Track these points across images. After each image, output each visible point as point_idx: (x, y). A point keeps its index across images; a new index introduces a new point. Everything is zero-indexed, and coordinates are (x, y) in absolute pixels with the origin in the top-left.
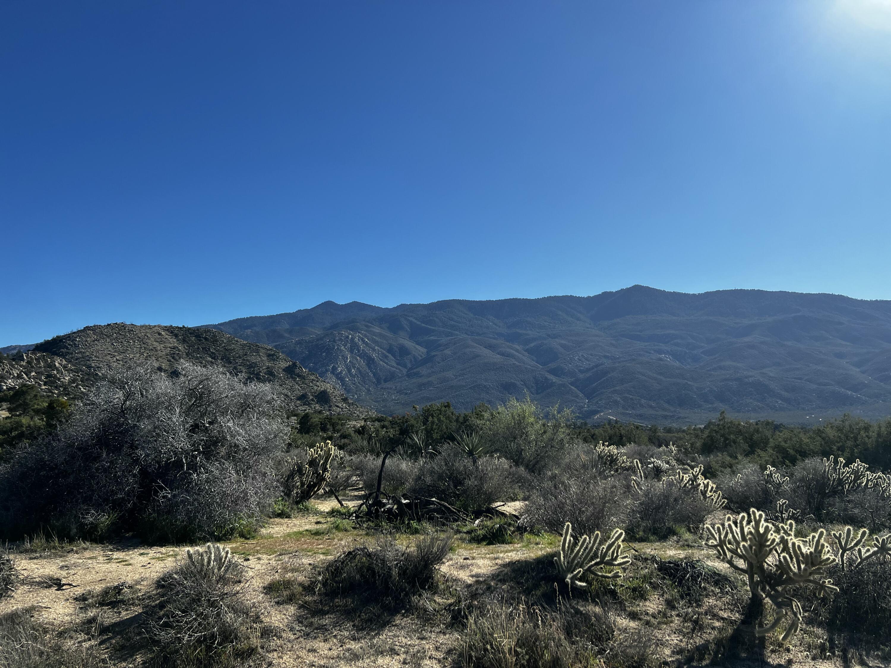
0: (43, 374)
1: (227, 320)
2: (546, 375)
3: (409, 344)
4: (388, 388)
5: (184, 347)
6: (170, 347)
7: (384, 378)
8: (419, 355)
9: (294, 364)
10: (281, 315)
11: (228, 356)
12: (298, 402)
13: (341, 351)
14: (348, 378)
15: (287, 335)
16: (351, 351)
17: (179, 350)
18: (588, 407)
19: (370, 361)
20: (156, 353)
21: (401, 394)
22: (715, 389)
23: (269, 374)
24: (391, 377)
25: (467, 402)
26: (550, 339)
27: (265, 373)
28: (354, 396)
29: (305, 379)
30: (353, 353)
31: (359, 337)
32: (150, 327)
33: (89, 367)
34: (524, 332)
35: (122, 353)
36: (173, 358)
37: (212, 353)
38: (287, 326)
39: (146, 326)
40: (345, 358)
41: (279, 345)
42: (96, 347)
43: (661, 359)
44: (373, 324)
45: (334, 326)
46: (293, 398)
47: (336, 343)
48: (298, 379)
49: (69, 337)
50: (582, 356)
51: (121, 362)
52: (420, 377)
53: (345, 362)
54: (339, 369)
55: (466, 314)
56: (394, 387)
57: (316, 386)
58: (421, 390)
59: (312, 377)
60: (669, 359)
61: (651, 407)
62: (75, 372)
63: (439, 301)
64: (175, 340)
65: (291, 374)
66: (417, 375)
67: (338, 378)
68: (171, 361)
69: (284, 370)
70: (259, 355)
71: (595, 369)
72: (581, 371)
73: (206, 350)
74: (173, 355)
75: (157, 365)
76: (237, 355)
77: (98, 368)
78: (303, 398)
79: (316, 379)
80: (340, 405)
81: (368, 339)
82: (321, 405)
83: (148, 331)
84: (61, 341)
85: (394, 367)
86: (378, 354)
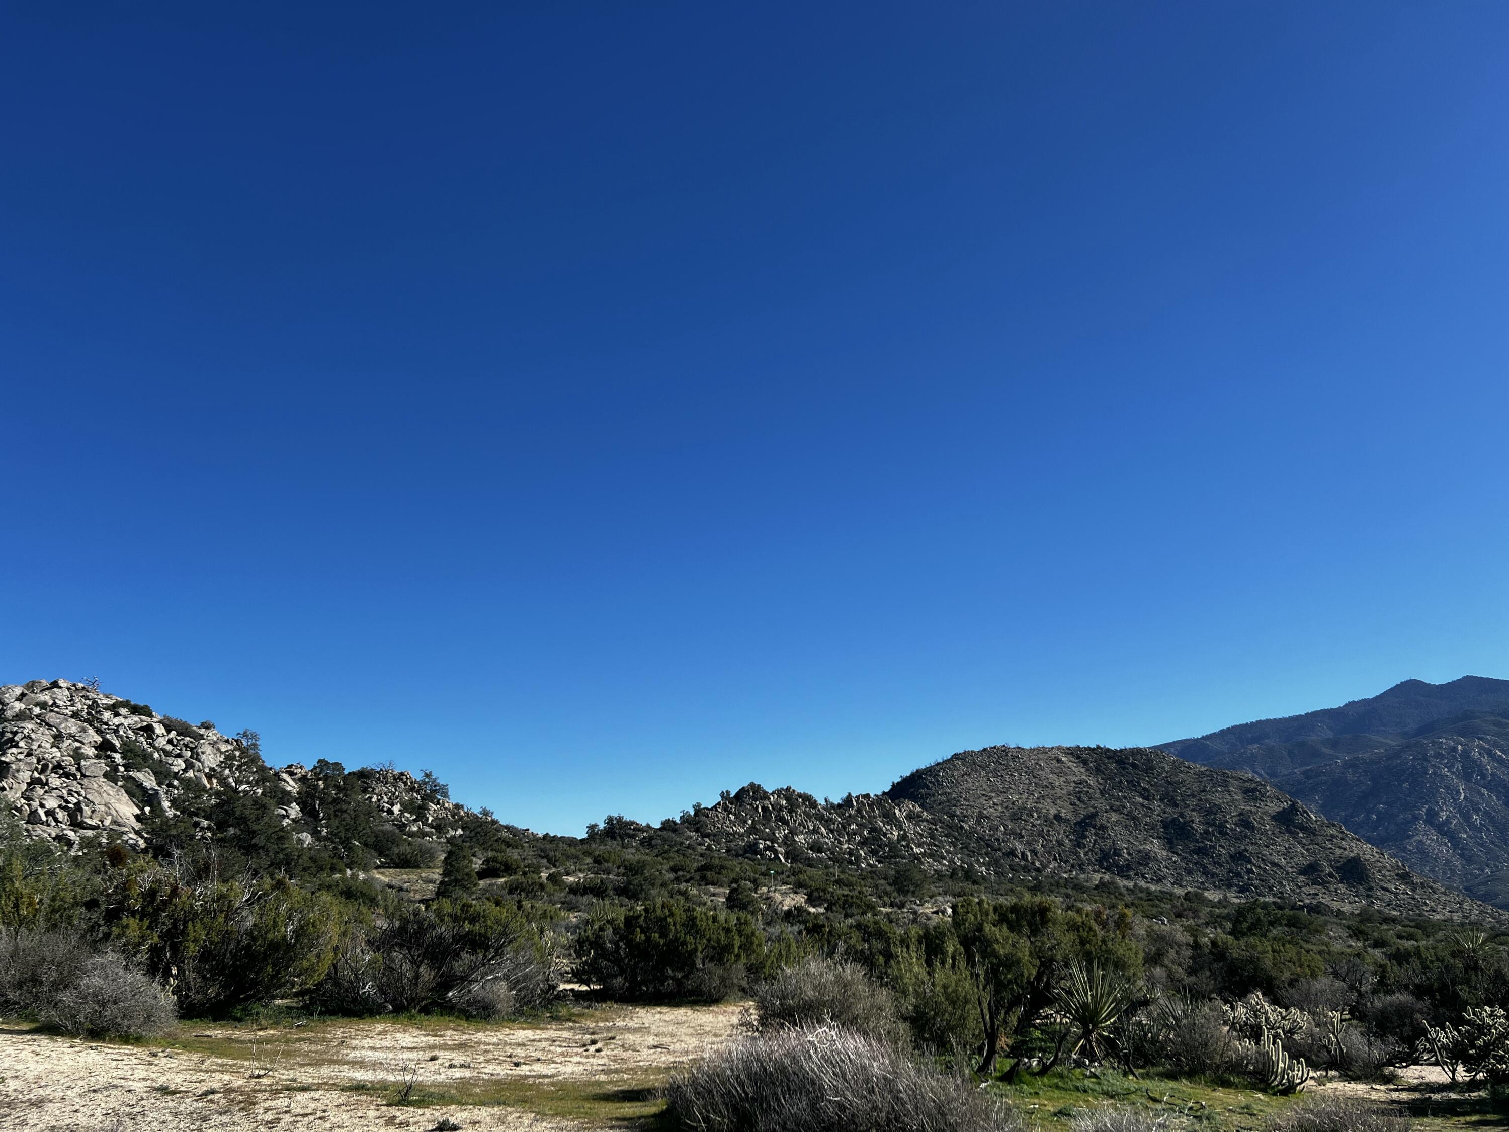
0: (866, 827)
1: (1216, 730)
5: (1097, 781)
6: (1074, 782)
9: (1293, 808)
10: (1315, 714)
12: (1302, 878)
13: (1443, 777)
14: (1466, 832)
15: (1327, 751)
16: (1466, 777)
17: (1089, 786)
20: (1052, 792)
23: (1243, 826)
27: (1236, 824)
28: (1483, 871)
29: (1315, 835)
30: (1470, 781)
31: (1481, 747)
32: (1043, 751)
33: (952, 816)
35: (1001, 792)
36: (1079, 799)
38: (1330, 734)
39: (1038, 749)
40: (1453, 792)
41: (1311, 770)
42: (966, 785)
45: (1428, 729)
46: (1291, 870)
47: (1429, 761)
48: (1301, 835)
49: (930, 770)
51: (1000, 808)
53: (1454, 800)
54: (1444, 815)
57: (1340, 848)
59: (1333, 831)
62: (932, 824)
64: (1083, 770)
65: (1288, 826)
67: (1442, 833)
68: (1075, 805)
69: (1274, 818)
70: (1228, 791)
73: (1133, 785)
74: (1079, 794)
75: (1053, 811)
76: (1189, 792)
77: (964, 818)
78: (1311, 870)
79: (1340, 835)
80: (1392, 887)
81: (1502, 751)
82: (1350, 886)
83: (1041, 756)
84: (920, 777)
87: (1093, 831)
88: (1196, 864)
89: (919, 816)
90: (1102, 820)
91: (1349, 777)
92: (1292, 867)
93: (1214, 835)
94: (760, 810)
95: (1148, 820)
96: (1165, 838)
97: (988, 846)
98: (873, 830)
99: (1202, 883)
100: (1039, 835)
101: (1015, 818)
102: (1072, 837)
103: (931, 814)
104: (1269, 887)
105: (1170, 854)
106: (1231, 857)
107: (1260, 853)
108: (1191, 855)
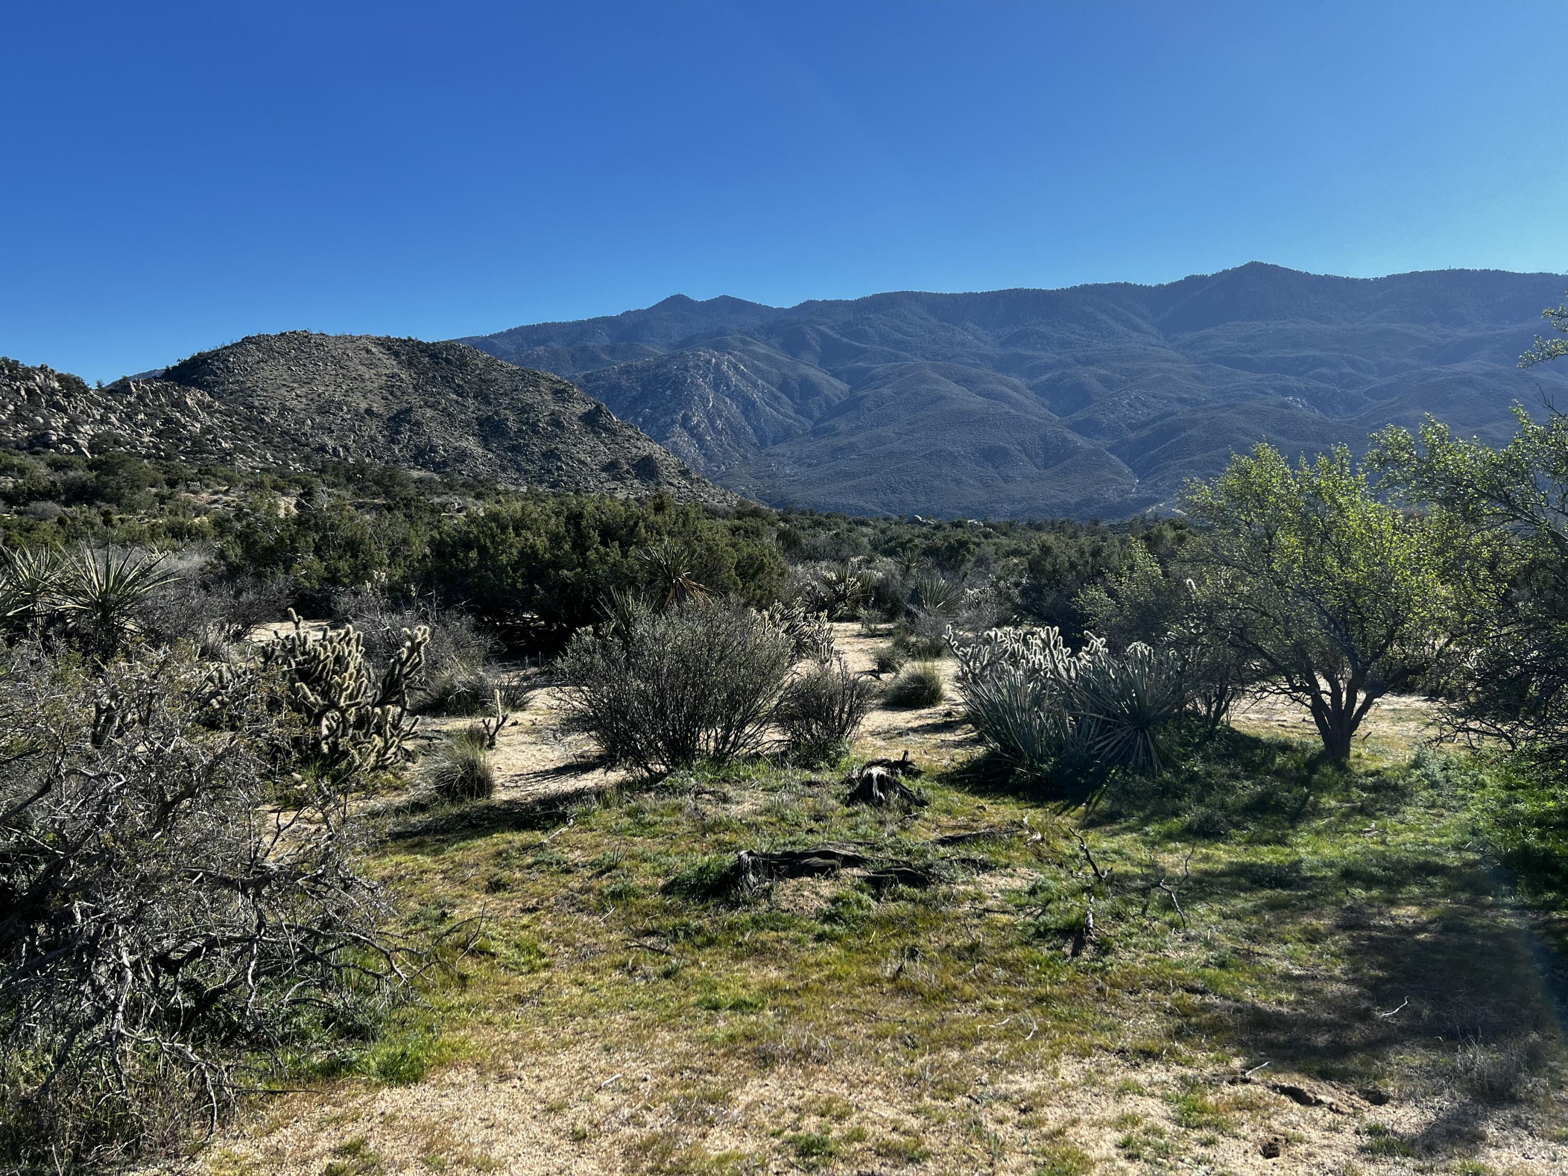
0: (157, 418)
2: (1066, 434)
3: (817, 375)
4: (778, 455)
5: (410, 375)
6: (386, 375)
7: (771, 436)
8: (835, 395)
9: (598, 409)
10: (596, 320)
11: (485, 391)
12: (604, 475)
13: (698, 386)
14: (710, 435)
15: (605, 357)
16: (716, 388)
17: (402, 380)
18: (1138, 492)
19: (748, 406)
20: (362, 385)
21: (800, 466)
23: (554, 425)
24: (786, 435)
25: (916, 482)
26: (1079, 367)
27: (548, 424)
28: (719, 467)
29: (616, 435)
30: (718, 391)
31: (729, 361)
32: (352, 340)
33: (251, 407)
34: (1031, 353)
35: (305, 383)
36: (392, 393)
37: (458, 385)
38: (607, 341)
39: (345, 337)
40: (704, 400)
41: (591, 374)
42: (262, 374)
43: (1285, 406)
44: (754, 339)
45: (688, 342)
46: (595, 467)
47: (688, 371)
48: (604, 435)
49: (217, 355)
50: (1137, 398)
51: (304, 400)
52: (836, 435)
53: (704, 406)
54: (695, 420)
55: (924, 319)
56: (789, 454)
57: (636, 447)
58: (836, 459)
59: (630, 432)
60: (1299, 405)
62: (228, 415)
64: (395, 363)
65: (593, 427)
66: (831, 431)
67: (692, 435)
68: (387, 399)
69: (580, 418)
70: (539, 391)
71: (1159, 423)
72: (1132, 427)
73: (447, 381)
74: (391, 389)
75: (364, 406)
76: (502, 391)
77: (264, 410)
78: (611, 467)
79: (636, 436)
80: (676, 482)
81: (745, 366)
82: (643, 481)
83: (348, 345)
84: (204, 361)
85: (791, 418)
86: (763, 393)
87: (408, 426)
88: (510, 461)
89: (210, 407)
90: (416, 416)
91: (622, 382)
92: (596, 465)
93: (527, 434)
94: (23, 393)
95: (463, 416)
96: (480, 435)
97: (294, 441)
98: (168, 421)
99: (516, 479)
100: (350, 430)
101: (322, 411)
102: (385, 433)
103: (225, 404)
104: (575, 483)
105: (486, 451)
106: (543, 455)
107: (569, 451)
108: (505, 452)
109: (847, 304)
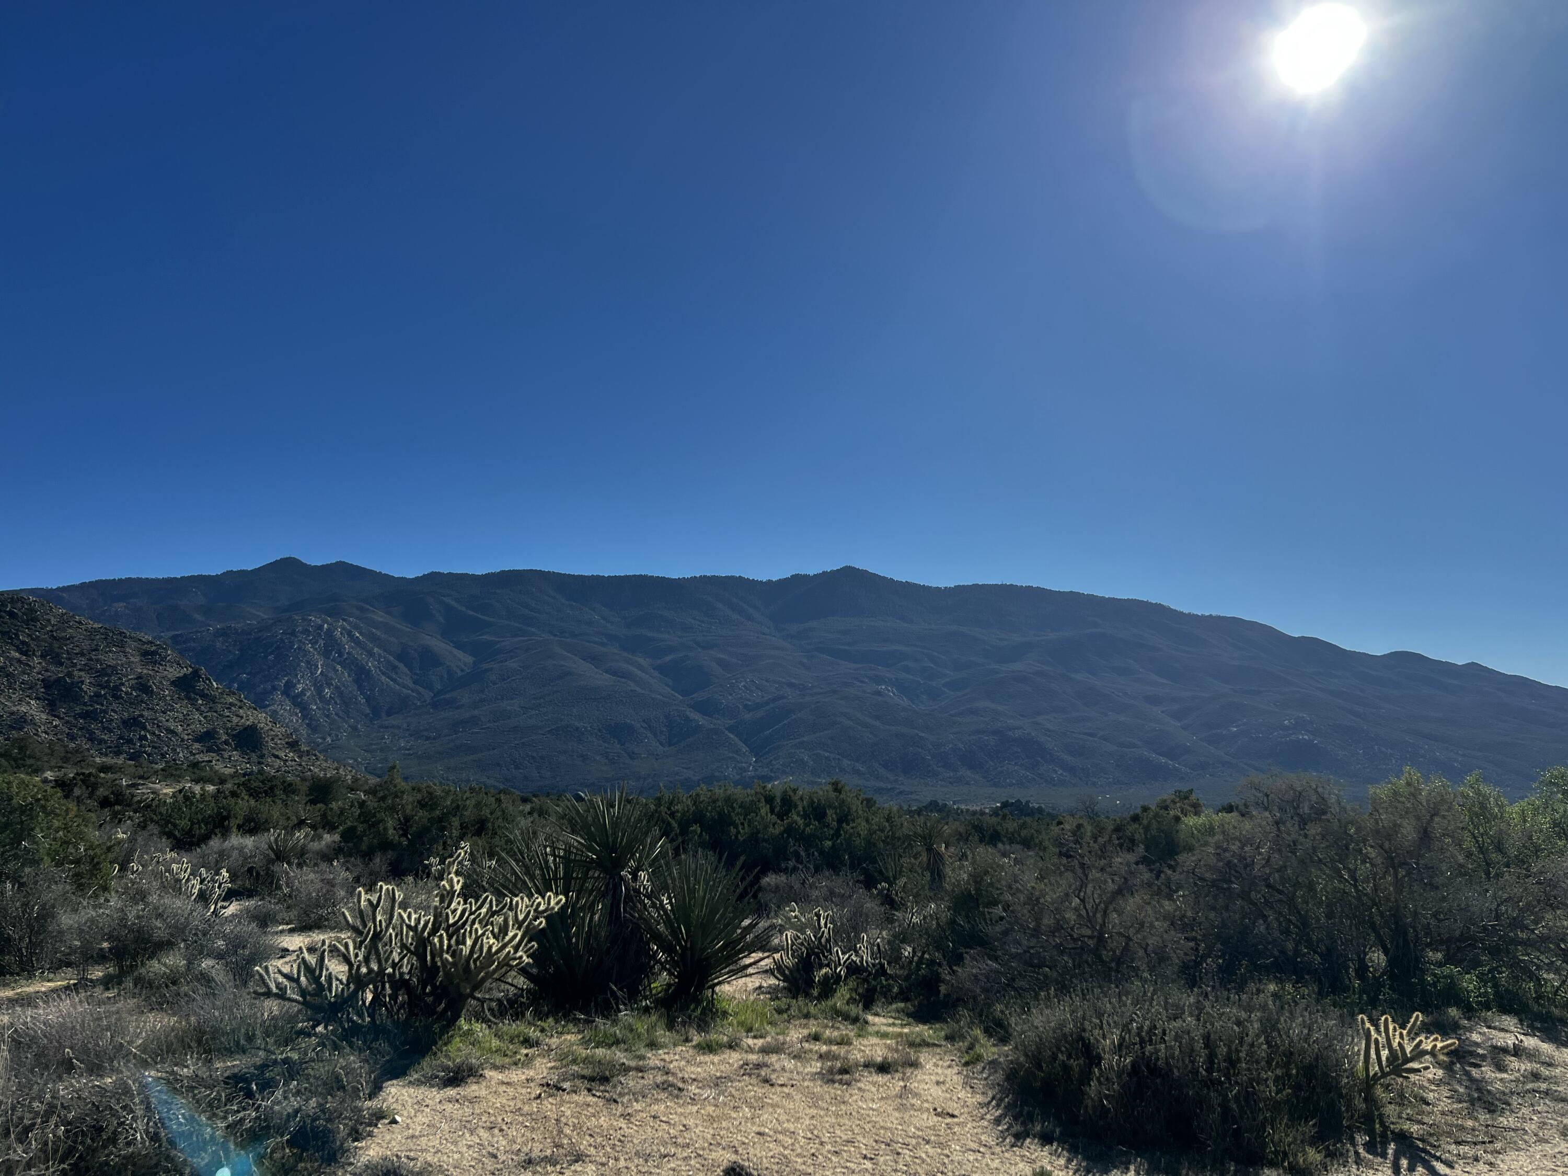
1: (77, 582)
2: (688, 713)
3: (438, 645)
4: (393, 727)
7: (386, 707)
8: (458, 667)
9: (196, 674)
11: (57, 650)
12: (197, 745)
13: (306, 653)
14: (316, 704)
15: (198, 617)
16: (326, 653)
18: (755, 769)
19: (361, 675)
21: (417, 739)
22: (961, 746)
23: (140, 690)
24: (401, 706)
25: (542, 757)
26: (700, 650)
27: (132, 688)
28: (324, 739)
29: (214, 703)
30: (329, 658)
31: (343, 628)
34: (656, 635)
37: (23, 643)
38: (203, 601)
40: (311, 666)
41: (181, 635)
43: (878, 693)
44: (372, 606)
45: (296, 606)
46: (186, 737)
47: (296, 636)
48: (200, 702)
50: (752, 681)
52: (458, 708)
53: (312, 674)
54: (300, 687)
55: (553, 597)
56: (405, 726)
57: (237, 716)
58: (457, 732)
59: (231, 700)
60: (891, 693)
61: (858, 772)
63: (503, 572)
65: (188, 692)
66: (452, 703)
67: (295, 704)
69: (173, 683)
70: (124, 652)
71: (772, 705)
72: (747, 708)
76: (77, 650)
78: (207, 737)
79: (239, 704)
80: (282, 754)
81: (361, 633)
82: (243, 753)
85: (408, 688)
86: (379, 662)
88: (81, 729)
91: (218, 645)
92: (188, 735)
93: (106, 698)
95: (26, 678)
96: (45, 699)
104: (162, 754)
105: (51, 718)
106: (124, 722)
107: (156, 719)
108: (76, 719)
109: (474, 578)
